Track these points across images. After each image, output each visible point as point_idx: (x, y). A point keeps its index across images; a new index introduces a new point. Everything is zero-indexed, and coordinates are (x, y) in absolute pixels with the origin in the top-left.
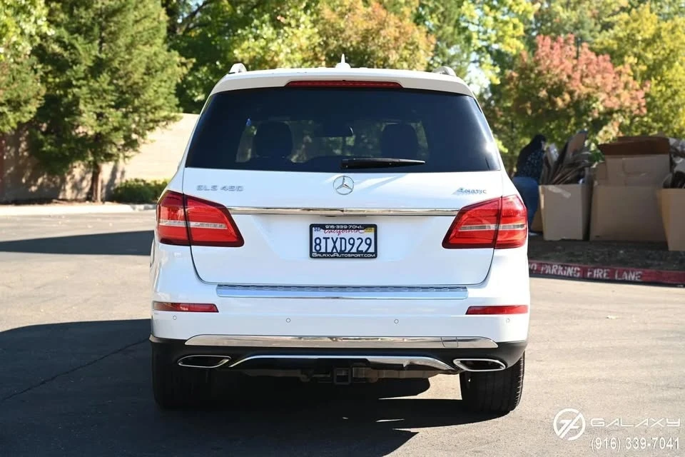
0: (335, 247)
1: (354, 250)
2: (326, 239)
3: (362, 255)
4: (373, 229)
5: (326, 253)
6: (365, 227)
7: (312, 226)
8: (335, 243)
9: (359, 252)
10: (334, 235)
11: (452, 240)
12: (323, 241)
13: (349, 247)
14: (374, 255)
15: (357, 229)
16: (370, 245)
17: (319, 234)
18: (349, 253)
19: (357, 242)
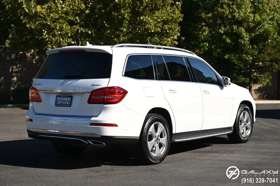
0: (61, 103)
1: (65, 104)
2: (59, 100)
3: (67, 106)
4: (71, 97)
5: (59, 104)
6: (69, 97)
7: (57, 96)
8: (61, 101)
9: (66, 104)
10: (61, 99)
11: (90, 101)
12: (59, 101)
13: (64, 103)
14: (70, 106)
15: (67, 97)
16: (69, 102)
17: (58, 98)
18: (64, 105)
19: (67, 101)
